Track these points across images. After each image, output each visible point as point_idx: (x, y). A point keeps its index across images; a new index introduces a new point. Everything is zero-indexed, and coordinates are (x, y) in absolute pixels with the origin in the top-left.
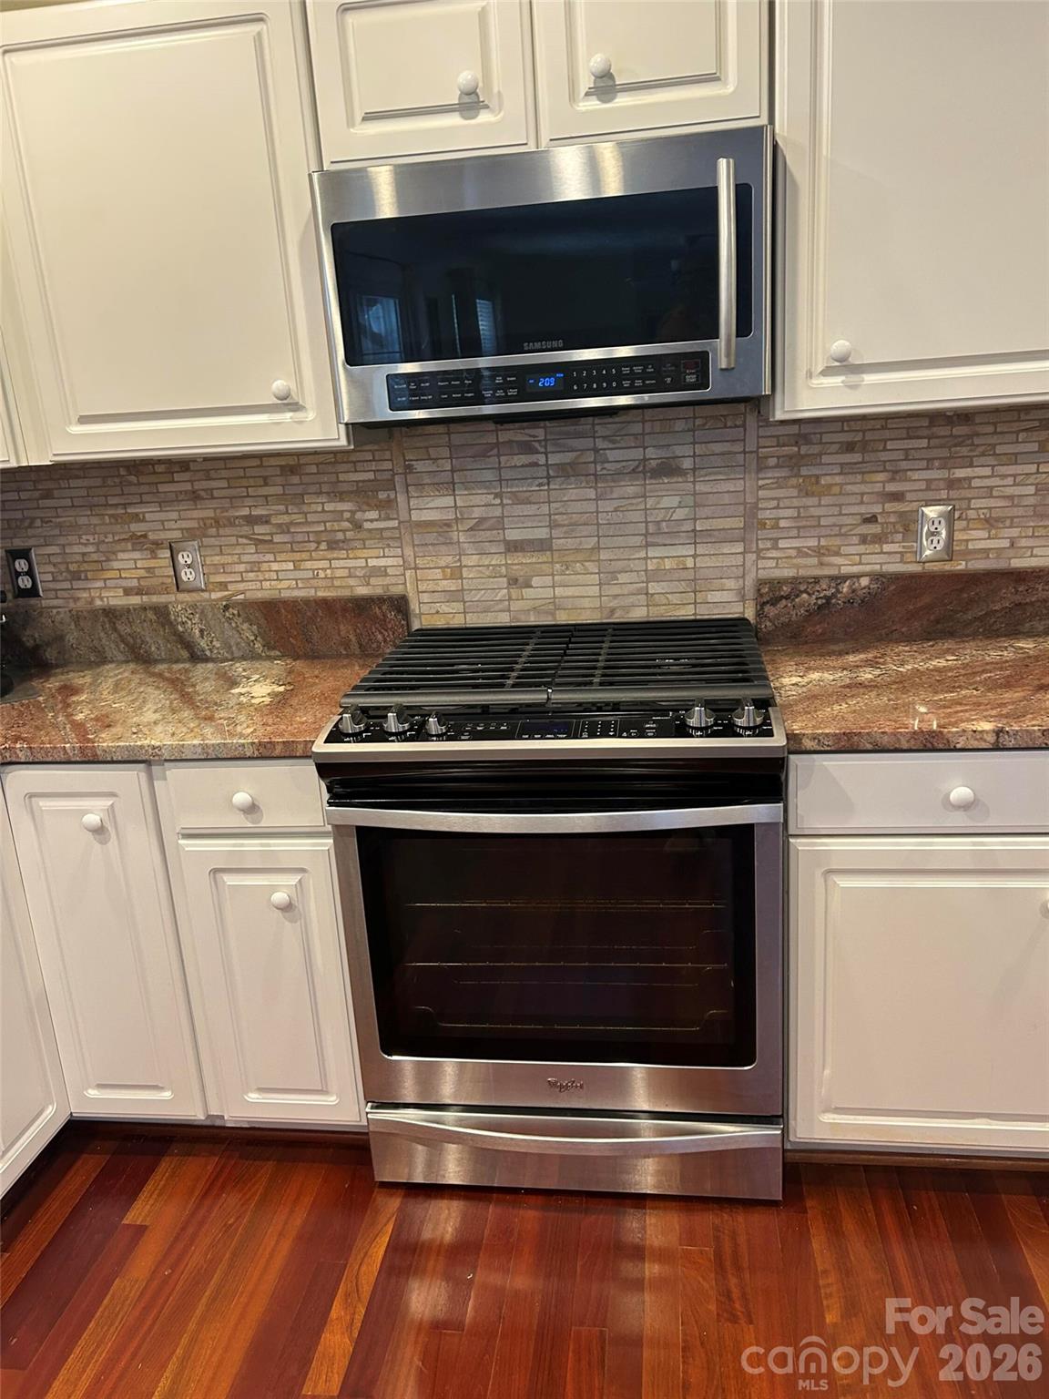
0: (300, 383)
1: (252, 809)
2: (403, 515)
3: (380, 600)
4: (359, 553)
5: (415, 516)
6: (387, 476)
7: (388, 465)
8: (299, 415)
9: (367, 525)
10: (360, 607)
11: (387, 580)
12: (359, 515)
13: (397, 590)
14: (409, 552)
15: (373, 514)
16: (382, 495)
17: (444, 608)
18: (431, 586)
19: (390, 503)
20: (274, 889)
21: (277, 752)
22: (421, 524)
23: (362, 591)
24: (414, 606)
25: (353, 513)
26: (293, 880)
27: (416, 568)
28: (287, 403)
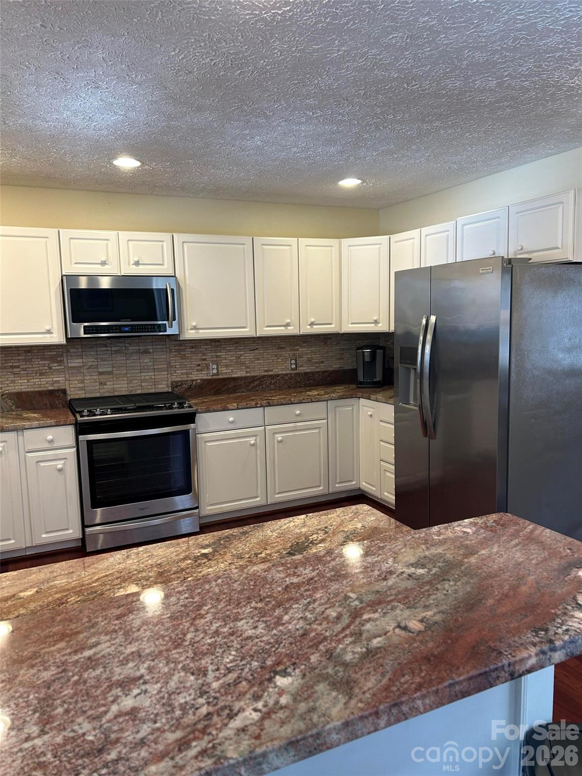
0: (52, 326)
1: (51, 441)
2: (66, 365)
3: (58, 390)
4: (50, 376)
5: (70, 365)
6: (61, 353)
7: (61, 350)
8: (51, 335)
9: (53, 368)
10: (51, 393)
11: (60, 384)
12: (51, 365)
13: (63, 387)
14: (67, 376)
15: (56, 365)
16: (59, 359)
17: (79, 392)
18: (74, 386)
19: (61, 361)
20: (58, 465)
21: (62, 423)
22: (71, 367)
23: (51, 388)
24: (68, 392)
25: (49, 364)
26: (62, 462)
27: (69, 381)
28: (49, 332)
